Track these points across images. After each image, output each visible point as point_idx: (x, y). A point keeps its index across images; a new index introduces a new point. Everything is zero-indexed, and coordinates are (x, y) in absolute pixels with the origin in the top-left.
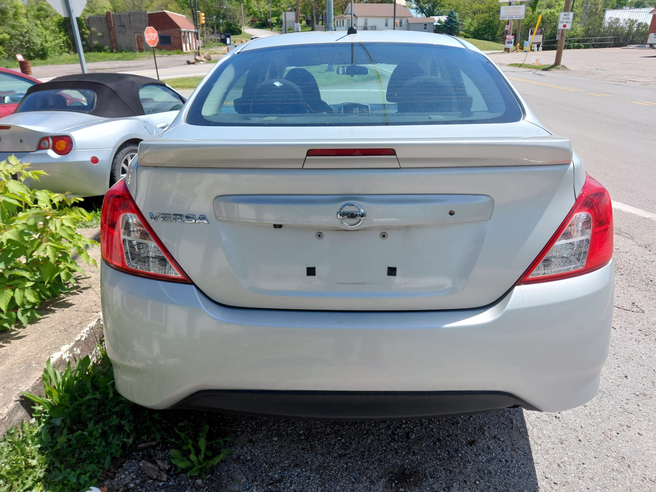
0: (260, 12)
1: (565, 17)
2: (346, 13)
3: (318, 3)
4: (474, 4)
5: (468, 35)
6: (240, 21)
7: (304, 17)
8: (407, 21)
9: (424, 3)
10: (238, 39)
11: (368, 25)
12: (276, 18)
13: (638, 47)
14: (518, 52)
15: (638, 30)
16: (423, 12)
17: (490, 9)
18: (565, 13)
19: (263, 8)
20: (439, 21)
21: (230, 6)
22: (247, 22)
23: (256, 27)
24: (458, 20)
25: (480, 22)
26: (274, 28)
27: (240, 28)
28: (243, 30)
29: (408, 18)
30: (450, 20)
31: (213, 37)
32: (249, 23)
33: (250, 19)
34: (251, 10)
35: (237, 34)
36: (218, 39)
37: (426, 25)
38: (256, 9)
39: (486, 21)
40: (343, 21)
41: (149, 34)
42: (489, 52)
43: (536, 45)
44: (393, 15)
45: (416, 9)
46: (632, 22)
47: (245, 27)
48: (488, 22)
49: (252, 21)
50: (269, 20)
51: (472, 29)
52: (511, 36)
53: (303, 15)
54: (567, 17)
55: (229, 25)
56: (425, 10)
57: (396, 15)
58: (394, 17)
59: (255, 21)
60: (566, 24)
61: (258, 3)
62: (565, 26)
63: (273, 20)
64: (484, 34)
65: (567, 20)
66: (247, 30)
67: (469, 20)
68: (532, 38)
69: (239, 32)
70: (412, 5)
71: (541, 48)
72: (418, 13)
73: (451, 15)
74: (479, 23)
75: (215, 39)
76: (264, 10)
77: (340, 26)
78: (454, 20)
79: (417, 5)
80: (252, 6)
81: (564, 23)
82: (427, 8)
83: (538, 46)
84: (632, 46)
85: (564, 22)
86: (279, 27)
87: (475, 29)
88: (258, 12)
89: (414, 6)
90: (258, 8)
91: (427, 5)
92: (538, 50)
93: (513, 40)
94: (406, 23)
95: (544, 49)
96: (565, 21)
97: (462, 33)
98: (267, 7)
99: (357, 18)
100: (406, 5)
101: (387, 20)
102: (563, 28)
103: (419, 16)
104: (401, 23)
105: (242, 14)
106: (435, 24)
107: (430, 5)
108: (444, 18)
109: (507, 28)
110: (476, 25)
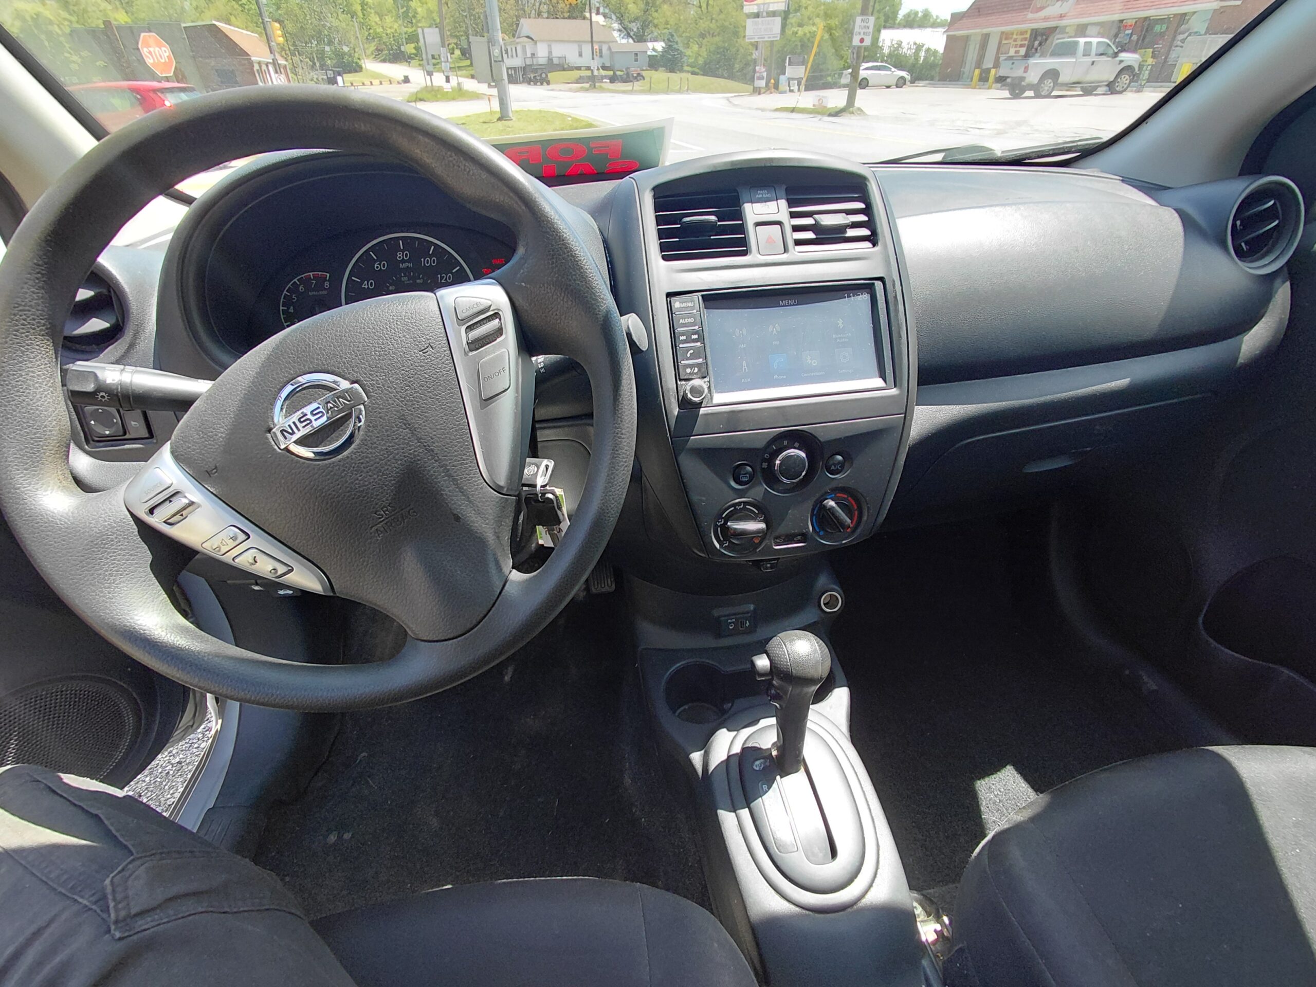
0: (387, 35)
1: (863, 24)
2: (519, 34)
3: (475, 20)
4: (701, 21)
5: (697, 71)
6: (356, 50)
7: (456, 44)
8: (610, 48)
9: (630, 22)
10: (357, 79)
11: (554, 55)
12: (413, 45)
13: (930, 84)
14: (771, 93)
15: (926, 58)
16: (629, 35)
17: (723, 29)
18: (864, 17)
19: (391, 28)
20: (654, 50)
21: (336, 23)
22: (369, 52)
23: (384, 61)
24: (681, 47)
25: (712, 50)
26: (413, 62)
27: (358, 61)
28: (363, 66)
29: (610, 44)
30: (670, 46)
31: (314, 74)
32: (373, 54)
33: (372, 47)
34: (371, 31)
35: (356, 71)
36: (322, 79)
37: (636, 54)
38: (380, 30)
39: (718, 48)
40: (516, 48)
41: (151, 49)
42: (733, 95)
43: (796, 82)
44: (590, 40)
45: (620, 30)
46: (919, 47)
47: (366, 61)
48: (722, 50)
49: (377, 49)
50: (403, 49)
51: (701, 61)
52: (762, 67)
53: (455, 41)
54: (865, 24)
55: (340, 55)
56: (632, 34)
57: (594, 39)
58: (592, 42)
59: (382, 50)
60: (865, 37)
61: (381, 20)
62: (862, 41)
63: (409, 48)
64: (718, 68)
65: (865, 30)
66: (371, 65)
67: (695, 48)
68: (790, 71)
69: (358, 69)
70: (613, 25)
71: (803, 87)
72: (623, 38)
73: (670, 42)
74: (710, 52)
75: (317, 79)
76: (393, 31)
77: (512, 56)
78: (676, 46)
79: (621, 24)
80: (373, 24)
81: (862, 36)
82: (635, 30)
83: (799, 84)
84: (922, 83)
85: (862, 34)
86: (419, 60)
87: (705, 62)
88: (384, 35)
89: (616, 26)
90: (383, 27)
91: (634, 24)
92: (799, 90)
93: (765, 74)
94: (609, 52)
95: (808, 89)
96: (862, 31)
97: (686, 68)
98: (396, 26)
99: (536, 43)
100: (605, 24)
101: (580, 47)
102: (859, 44)
103: (624, 41)
104: (601, 50)
105: (357, 37)
106: (649, 53)
107: (638, 25)
108: (660, 46)
109: (755, 55)
110: (705, 54)
